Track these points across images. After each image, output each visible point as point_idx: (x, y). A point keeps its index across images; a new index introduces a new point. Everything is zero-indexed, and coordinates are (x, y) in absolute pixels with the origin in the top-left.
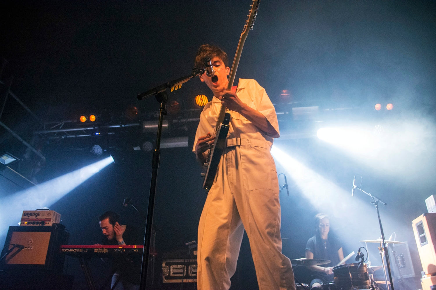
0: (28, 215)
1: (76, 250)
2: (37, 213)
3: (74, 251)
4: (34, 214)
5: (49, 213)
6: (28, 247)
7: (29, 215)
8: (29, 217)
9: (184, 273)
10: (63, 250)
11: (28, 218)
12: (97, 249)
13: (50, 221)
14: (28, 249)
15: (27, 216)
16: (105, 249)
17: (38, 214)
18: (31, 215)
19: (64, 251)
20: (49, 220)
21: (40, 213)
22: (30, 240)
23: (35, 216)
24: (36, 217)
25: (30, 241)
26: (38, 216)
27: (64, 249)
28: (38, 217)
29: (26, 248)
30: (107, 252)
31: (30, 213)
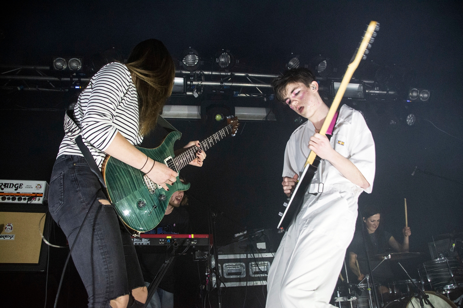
2: (18, 184)
4: (12, 185)
5: (39, 185)
6: (6, 236)
13: (41, 196)
14: (6, 238)
16: (144, 240)
18: (7, 186)
20: (38, 195)
21: (22, 184)
23: (14, 188)
25: (8, 227)
28: (19, 190)
30: (148, 244)
31: (5, 184)
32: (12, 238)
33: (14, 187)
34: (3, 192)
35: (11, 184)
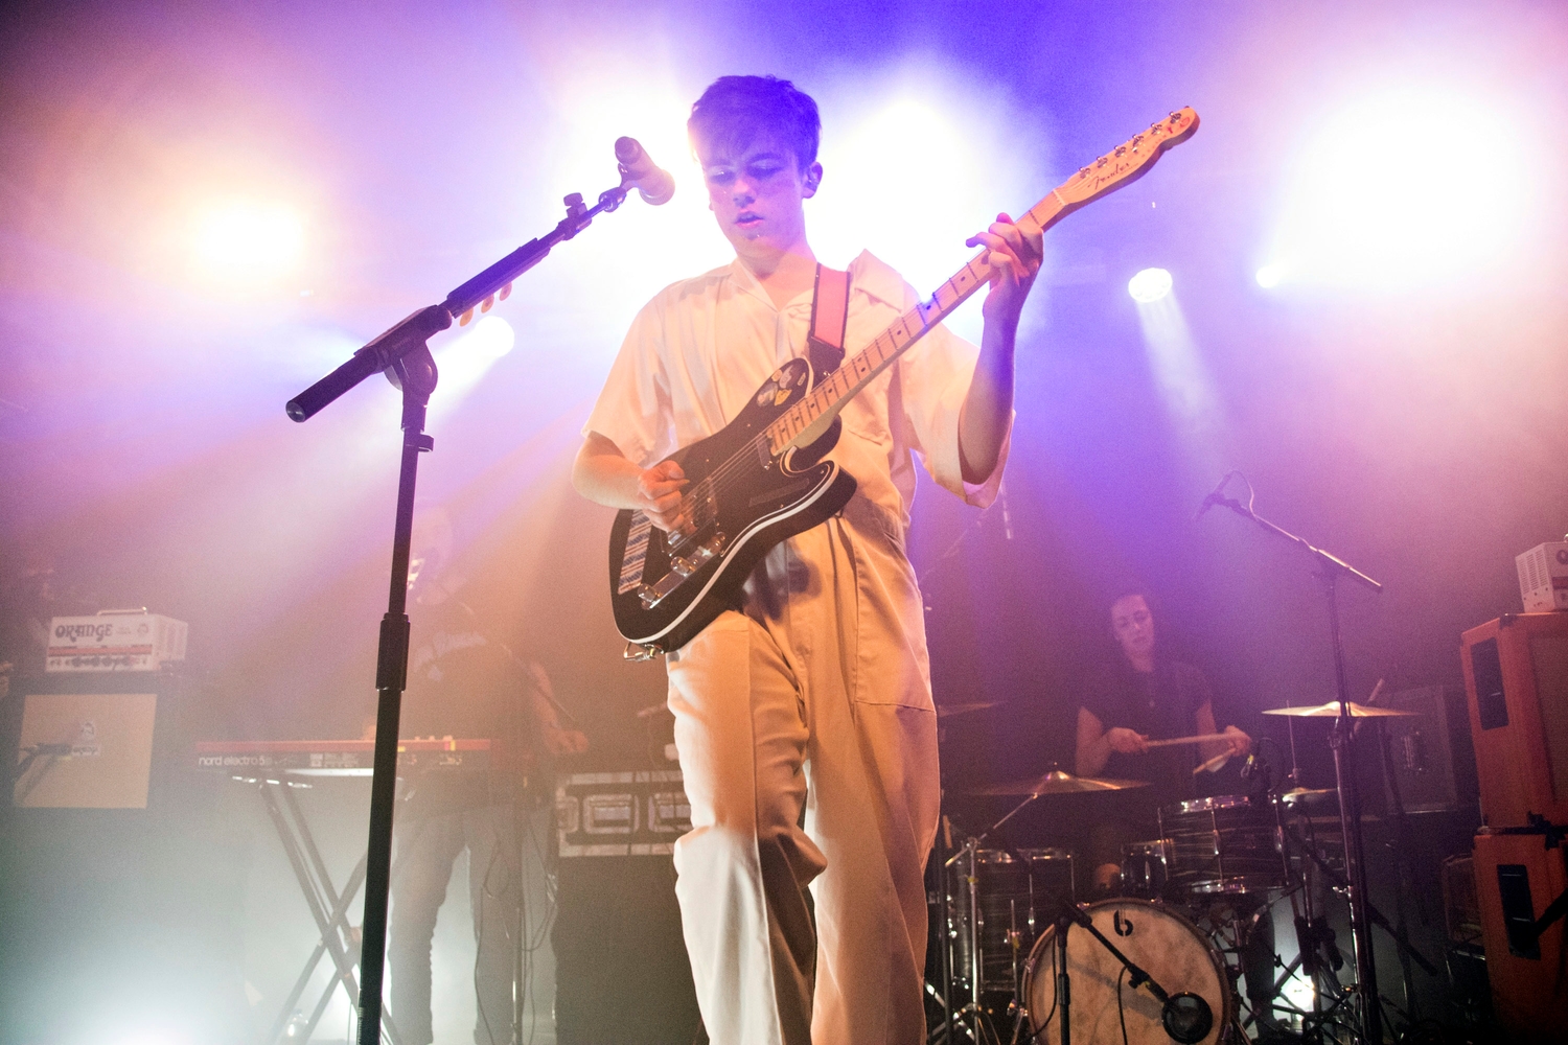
0: (69, 633)
1: (248, 759)
2: (101, 626)
3: (242, 761)
4: (90, 630)
5: (144, 625)
6: (84, 749)
7: (74, 634)
8: (74, 640)
9: (633, 820)
10: (203, 762)
11: (72, 644)
12: (321, 757)
13: (150, 653)
14: (84, 754)
15: (68, 639)
16: (345, 756)
17: (105, 629)
18: (83, 633)
19: (206, 762)
20: (144, 650)
21: (111, 625)
22: (88, 725)
23: (95, 636)
24: (99, 640)
25: (87, 729)
26: (107, 635)
27: (206, 756)
28: (106, 641)
29: (78, 754)
31: (79, 627)
32: (96, 753)
33: (95, 634)
34: (75, 647)
35: (88, 626)
